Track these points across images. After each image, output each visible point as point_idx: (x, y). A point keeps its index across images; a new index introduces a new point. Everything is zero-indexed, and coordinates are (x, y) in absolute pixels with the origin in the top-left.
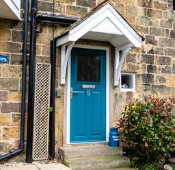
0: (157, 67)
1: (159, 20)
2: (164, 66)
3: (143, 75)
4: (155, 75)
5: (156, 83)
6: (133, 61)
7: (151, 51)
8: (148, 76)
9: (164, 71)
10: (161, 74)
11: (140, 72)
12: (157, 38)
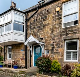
0: (55, 47)
1: (56, 33)
2: (58, 46)
3: (51, 50)
4: (55, 49)
5: (55, 51)
6: (48, 46)
7: (54, 42)
8: (52, 50)
9: (58, 48)
10: (57, 49)
11: (50, 49)
12: (55, 38)
